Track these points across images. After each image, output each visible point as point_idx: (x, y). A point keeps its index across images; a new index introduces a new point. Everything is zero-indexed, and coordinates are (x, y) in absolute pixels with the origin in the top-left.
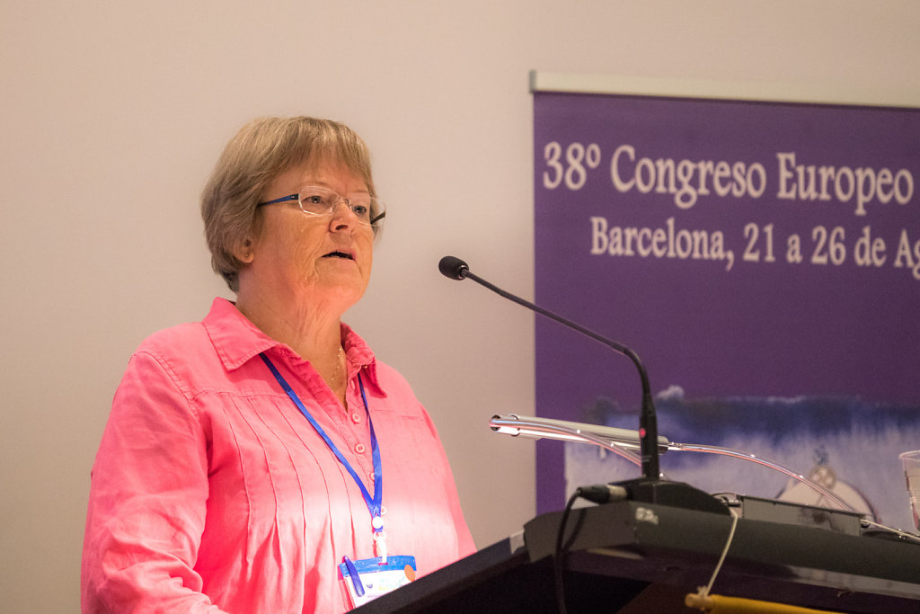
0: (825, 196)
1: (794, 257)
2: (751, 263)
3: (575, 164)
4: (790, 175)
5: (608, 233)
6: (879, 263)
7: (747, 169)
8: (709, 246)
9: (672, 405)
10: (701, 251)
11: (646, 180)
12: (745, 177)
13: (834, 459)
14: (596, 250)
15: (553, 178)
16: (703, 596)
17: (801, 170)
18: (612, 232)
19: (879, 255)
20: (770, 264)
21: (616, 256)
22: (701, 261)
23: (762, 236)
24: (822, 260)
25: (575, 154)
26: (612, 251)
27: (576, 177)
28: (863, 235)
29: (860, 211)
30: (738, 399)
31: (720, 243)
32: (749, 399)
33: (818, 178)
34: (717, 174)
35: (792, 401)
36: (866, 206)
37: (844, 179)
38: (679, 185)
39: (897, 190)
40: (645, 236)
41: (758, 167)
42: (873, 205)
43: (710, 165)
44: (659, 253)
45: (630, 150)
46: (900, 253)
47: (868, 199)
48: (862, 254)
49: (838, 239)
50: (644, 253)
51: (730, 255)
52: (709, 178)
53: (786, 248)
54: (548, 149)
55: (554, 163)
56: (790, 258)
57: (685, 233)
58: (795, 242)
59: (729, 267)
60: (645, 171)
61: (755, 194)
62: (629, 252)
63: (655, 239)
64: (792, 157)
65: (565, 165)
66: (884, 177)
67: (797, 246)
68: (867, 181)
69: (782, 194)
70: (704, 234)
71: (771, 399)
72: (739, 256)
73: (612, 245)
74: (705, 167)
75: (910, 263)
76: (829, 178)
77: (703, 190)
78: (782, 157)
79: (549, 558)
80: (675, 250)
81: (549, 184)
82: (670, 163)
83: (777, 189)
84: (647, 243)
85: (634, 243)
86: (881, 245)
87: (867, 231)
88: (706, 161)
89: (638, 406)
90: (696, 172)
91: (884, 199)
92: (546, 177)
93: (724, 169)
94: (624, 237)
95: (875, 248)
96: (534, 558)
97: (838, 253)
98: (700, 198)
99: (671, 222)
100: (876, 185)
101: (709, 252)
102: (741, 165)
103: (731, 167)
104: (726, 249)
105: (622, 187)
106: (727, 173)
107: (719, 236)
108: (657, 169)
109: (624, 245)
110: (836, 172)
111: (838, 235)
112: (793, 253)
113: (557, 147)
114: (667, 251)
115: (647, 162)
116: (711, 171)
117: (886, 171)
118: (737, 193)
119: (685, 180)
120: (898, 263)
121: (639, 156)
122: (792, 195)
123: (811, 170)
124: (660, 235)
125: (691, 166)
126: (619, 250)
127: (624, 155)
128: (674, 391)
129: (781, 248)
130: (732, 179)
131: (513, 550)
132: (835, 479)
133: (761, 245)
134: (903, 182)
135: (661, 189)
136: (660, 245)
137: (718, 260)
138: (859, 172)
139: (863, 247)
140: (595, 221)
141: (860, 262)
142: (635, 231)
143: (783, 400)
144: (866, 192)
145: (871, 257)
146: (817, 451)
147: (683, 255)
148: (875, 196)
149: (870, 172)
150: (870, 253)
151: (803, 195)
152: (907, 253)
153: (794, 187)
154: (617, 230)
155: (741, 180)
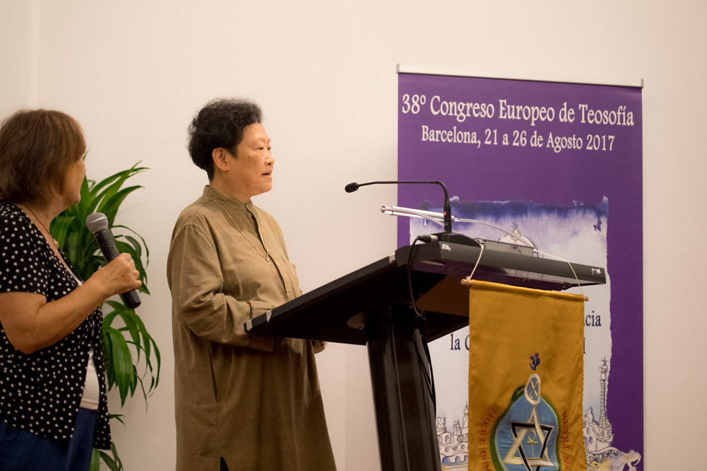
1: (506, 143)
2: (488, 145)
3: (415, 103)
4: (504, 109)
5: (429, 132)
6: (540, 146)
7: (487, 106)
8: (471, 138)
9: (455, 203)
10: (467, 140)
11: (445, 110)
12: (486, 110)
13: (520, 227)
14: (424, 139)
15: (406, 109)
16: (468, 280)
17: (509, 107)
19: (541, 142)
20: (496, 146)
21: (432, 141)
22: (467, 144)
23: (493, 134)
24: (517, 144)
25: (415, 99)
26: (430, 140)
27: (415, 109)
28: (534, 134)
30: (482, 202)
31: (475, 137)
32: (486, 201)
33: (516, 110)
34: (474, 108)
36: (535, 122)
37: (526, 111)
38: (458, 112)
39: (548, 116)
40: (444, 134)
41: (491, 106)
42: (538, 122)
43: (471, 104)
44: (450, 141)
45: (438, 98)
46: (549, 142)
47: (536, 119)
48: (533, 143)
49: (523, 136)
50: (443, 140)
51: (479, 142)
52: (471, 110)
53: (502, 139)
54: (404, 97)
55: (406, 102)
56: (504, 144)
57: (461, 132)
58: (506, 137)
60: (444, 106)
61: (490, 116)
62: (438, 140)
63: (448, 135)
64: (505, 101)
65: (411, 104)
66: (543, 110)
67: (507, 139)
68: (536, 111)
69: (501, 117)
70: (468, 133)
72: (483, 142)
73: (430, 137)
74: (469, 105)
75: (553, 146)
76: (520, 110)
77: (468, 115)
78: (501, 101)
79: (405, 265)
80: (457, 139)
81: (404, 111)
82: (455, 103)
83: (499, 115)
84: (445, 136)
85: (439, 136)
86: (541, 138)
87: (535, 132)
88: (469, 103)
89: (443, 204)
90: (466, 107)
91: (543, 119)
92: (403, 108)
93: (476, 106)
94: (435, 134)
95: (539, 140)
96: (399, 264)
97: (523, 141)
98: (467, 117)
99: (455, 128)
100: (540, 113)
101: (470, 140)
102: (484, 105)
103: (480, 105)
104: (477, 140)
105: (435, 113)
106: (478, 108)
107: (475, 133)
108: (449, 106)
109: (435, 137)
110: (523, 108)
111: (524, 134)
112: (505, 141)
113: (407, 96)
114: (453, 140)
115: (445, 103)
116: (472, 107)
117: (544, 108)
118: (482, 116)
119: (461, 111)
120: (548, 146)
121: (442, 100)
122: (505, 117)
124: (450, 133)
125: (463, 105)
126: (434, 139)
127: (436, 99)
128: (455, 198)
129: (500, 139)
130: (480, 110)
131: (391, 261)
132: (520, 235)
133: (492, 138)
135: (451, 114)
136: (450, 137)
137: (474, 144)
138: (532, 108)
139: (534, 139)
140: (424, 127)
141: (533, 145)
142: (440, 131)
143: (500, 202)
144: (535, 117)
146: (514, 223)
147: (460, 142)
148: (539, 117)
149: (537, 108)
150: (537, 142)
151: (510, 117)
152: (552, 142)
153: (506, 113)
154: (433, 131)
155: (484, 111)
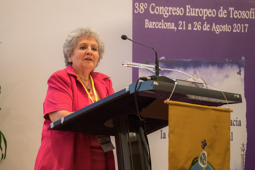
0: (197, 15)
1: (190, 28)
2: (180, 30)
3: (142, 8)
4: (189, 10)
5: (149, 23)
6: (208, 30)
7: (180, 9)
8: (171, 26)
9: (162, 61)
10: (169, 27)
11: (157, 12)
12: (179, 11)
13: (198, 73)
14: (146, 27)
15: (137, 11)
16: (168, 101)
17: (191, 9)
18: (150, 23)
19: (208, 28)
20: (184, 30)
21: (151, 28)
22: (169, 29)
23: (183, 24)
24: (196, 29)
25: (142, 5)
26: (150, 27)
27: (142, 10)
28: (205, 24)
29: (204, 18)
30: (177, 60)
31: (173, 25)
32: (179, 60)
33: (195, 11)
34: (173, 10)
35: (189, 60)
36: (206, 17)
37: (201, 11)
38: (164, 12)
39: (212, 14)
40: (157, 23)
41: (182, 8)
42: (207, 17)
43: (171, 8)
44: (160, 27)
45: (154, 5)
46: (213, 28)
47: (206, 16)
48: (205, 28)
49: (199, 25)
50: (157, 27)
51: (176, 28)
52: (171, 11)
53: (188, 26)
54: (136, 4)
55: (137, 7)
56: (189, 29)
57: (166, 23)
58: (190, 25)
59: (175, 31)
60: (157, 9)
61: (181, 14)
62: (153, 27)
63: (159, 24)
64: (189, 6)
65: (140, 8)
67: (190, 26)
68: (206, 12)
69: (187, 14)
70: (170, 23)
71: (184, 60)
72: (177, 28)
73: (150, 25)
75: (215, 30)
76: (198, 11)
77: (170, 14)
78: (187, 6)
79: (134, 93)
80: (164, 27)
81: (136, 12)
82: (163, 7)
83: (186, 13)
84: (157, 25)
85: (154, 25)
86: (209, 26)
87: (206, 23)
88: (171, 7)
89: (155, 61)
90: (168, 9)
91: (210, 16)
92: (135, 10)
93: (174, 9)
94: (152, 24)
95: (207, 27)
97: (199, 27)
99: (163, 21)
100: (208, 13)
101: (171, 27)
102: (178, 8)
103: (176, 8)
104: (175, 27)
105: (152, 13)
106: (175, 10)
107: (173, 23)
108: (160, 9)
109: (152, 26)
112: (189, 28)
113: (138, 3)
114: (162, 27)
115: (157, 7)
116: (172, 9)
117: (210, 10)
118: (177, 14)
119: (166, 11)
120: (212, 30)
121: (156, 6)
122: (189, 15)
123: (194, 9)
124: (160, 23)
125: (167, 8)
126: (151, 27)
127: (153, 6)
128: (163, 58)
129: (187, 27)
130: (176, 11)
132: (198, 77)
133: (182, 26)
134: (214, 12)
135: (161, 13)
136: (160, 26)
137: (173, 29)
138: (204, 10)
139: (205, 26)
140: (146, 20)
141: (204, 30)
142: (155, 22)
143: (187, 60)
144: (206, 14)
145: (207, 29)
146: (194, 71)
147: (165, 28)
148: (208, 15)
149: (206, 10)
150: (206, 28)
151: (192, 15)
152: (214, 28)
153: (190, 13)
154: (151, 22)
